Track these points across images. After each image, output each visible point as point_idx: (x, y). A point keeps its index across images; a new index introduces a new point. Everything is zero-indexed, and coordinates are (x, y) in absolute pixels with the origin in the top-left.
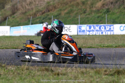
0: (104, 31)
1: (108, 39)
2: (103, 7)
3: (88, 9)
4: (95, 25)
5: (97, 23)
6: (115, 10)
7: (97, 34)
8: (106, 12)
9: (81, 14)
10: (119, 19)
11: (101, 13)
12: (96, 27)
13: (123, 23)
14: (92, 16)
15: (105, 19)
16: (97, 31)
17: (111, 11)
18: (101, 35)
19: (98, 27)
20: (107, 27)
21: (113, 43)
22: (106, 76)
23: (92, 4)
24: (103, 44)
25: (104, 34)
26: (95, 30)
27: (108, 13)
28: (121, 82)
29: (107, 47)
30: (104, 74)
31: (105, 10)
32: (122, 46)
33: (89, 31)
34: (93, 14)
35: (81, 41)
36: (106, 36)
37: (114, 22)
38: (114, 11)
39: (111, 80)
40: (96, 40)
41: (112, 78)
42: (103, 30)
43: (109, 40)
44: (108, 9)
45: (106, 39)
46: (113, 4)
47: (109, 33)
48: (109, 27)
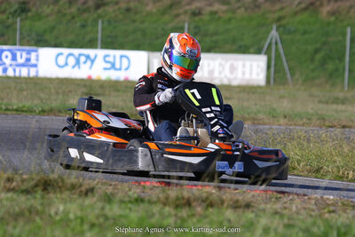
0: (11, 65)
1: (21, 90)
6: (45, 8)
8: (19, 11)
10: (55, 32)
11: (4, 12)
13: (65, 45)
15: (15, 30)
17: (34, 9)
18: (2, 77)
20: (18, 54)
21: (35, 102)
22: (9, 195)
24: (5, 102)
25: (10, 73)
27: (24, 16)
28: (52, 212)
29: (17, 110)
30: (5, 187)
31: (16, 7)
32: (60, 112)
36: (17, 79)
37: (41, 41)
38: (40, 10)
39: (24, 206)
41: (28, 199)
42: (8, 61)
43: (25, 93)
44: (24, 3)
45: (16, 87)
47: (24, 72)
48: (24, 55)
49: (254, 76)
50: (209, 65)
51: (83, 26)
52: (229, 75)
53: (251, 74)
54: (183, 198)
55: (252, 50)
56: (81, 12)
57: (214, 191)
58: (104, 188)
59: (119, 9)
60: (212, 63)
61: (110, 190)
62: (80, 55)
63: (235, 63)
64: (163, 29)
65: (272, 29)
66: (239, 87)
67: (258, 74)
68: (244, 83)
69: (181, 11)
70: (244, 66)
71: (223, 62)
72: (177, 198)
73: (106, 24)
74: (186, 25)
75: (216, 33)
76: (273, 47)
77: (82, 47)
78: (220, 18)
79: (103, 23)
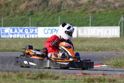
0: (28, 34)
1: (32, 43)
2: (27, 9)
3: (12, 12)
4: (19, 28)
5: (20, 26)
6: (40, 12)
7: (20, 37)
8: (30, 14)
9: (4, 16)
10: (43, 21)
11: (25, 15)
12: (20, 30)
13: (47, 26)
14: (16, 18)
15: (29, 21)
16: (21, 33)
17: (35, 14)
18: (25, 38)
19: (22, 30)
20: (31, 30)
21: (37, 47)
22: (29, 80)
23: (16, 6)
25: (28, 37)
26: (18, 33)
27: (32, 16)
30: (27, 78)
31: (29, 13)
33: (13, 34)
34: (17, 16)
35: (4, 44)
36: (30, 39)
37: (39, 25)
38: (38, 14)
40: (19, 43)
41: (35, 81)
42: (27, 32)
44: (32, 11)
45: (30, 42)
46: (37, 6)
47: (33, 36)
48: (33, 30)
49: (116, 34)
50: (99, 31)
51: (53, 19)
52: (106, 34)
53: (114, 33)
54: (91, 79)
55: (114, 25)
56: (53, 13)
57: (102, 76)
58: (62, 76)
59: (66, 12)
60: (100, 30)
61: (64, 77)
62: (53, 29)
63: (108, 30)
64: (82, 19)
65: (121, 17)
66: (110, 38)
67: (117, 33)
68: (112, 37)
69: (88, 12)
70: (112, 31)
71: (104, 30)
72: (89, 79)
73: (61, 17)
74: (90, 17)
75: (101, 19)
76: (122, 23)
77: (53, 26)
78: (102, 14)
79: (60, 17)
